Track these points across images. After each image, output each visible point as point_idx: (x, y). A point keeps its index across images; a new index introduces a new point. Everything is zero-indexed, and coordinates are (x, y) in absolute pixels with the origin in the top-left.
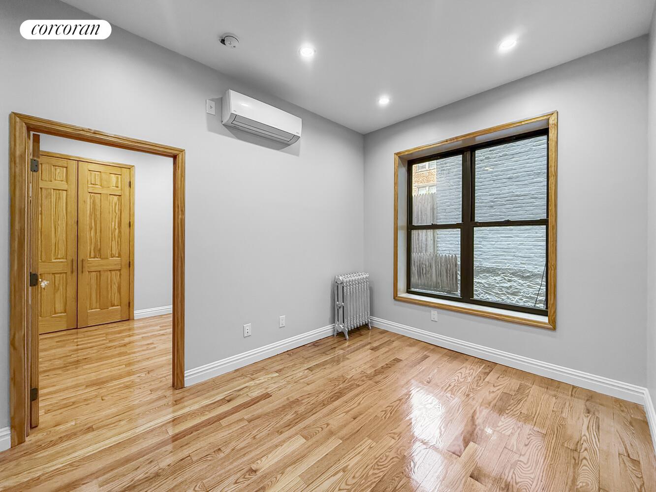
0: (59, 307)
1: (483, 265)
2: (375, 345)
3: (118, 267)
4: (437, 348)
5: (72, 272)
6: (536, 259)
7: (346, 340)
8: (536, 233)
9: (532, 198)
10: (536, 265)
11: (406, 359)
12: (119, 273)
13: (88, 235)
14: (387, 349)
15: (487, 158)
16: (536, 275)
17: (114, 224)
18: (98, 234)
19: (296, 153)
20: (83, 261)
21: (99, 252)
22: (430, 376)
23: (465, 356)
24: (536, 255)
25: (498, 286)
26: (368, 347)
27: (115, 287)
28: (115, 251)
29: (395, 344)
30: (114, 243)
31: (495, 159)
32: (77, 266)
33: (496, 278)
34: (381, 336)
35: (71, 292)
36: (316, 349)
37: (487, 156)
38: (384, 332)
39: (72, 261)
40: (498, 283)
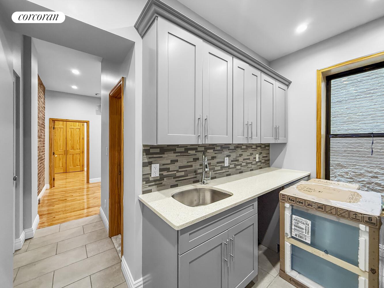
0: (61, 165)
3: (79, 153)
5: (65, 154)
12: (79, 155)
13: (69, 142)
17: (78, 138)
18: (73, 142)
20: (68, 151)
21: (73, 148)
27: (78, 160)
28: (78, 148)
30: (78, 145)
32: (66, 152)
35: (64, 161)
39: (65, 150)
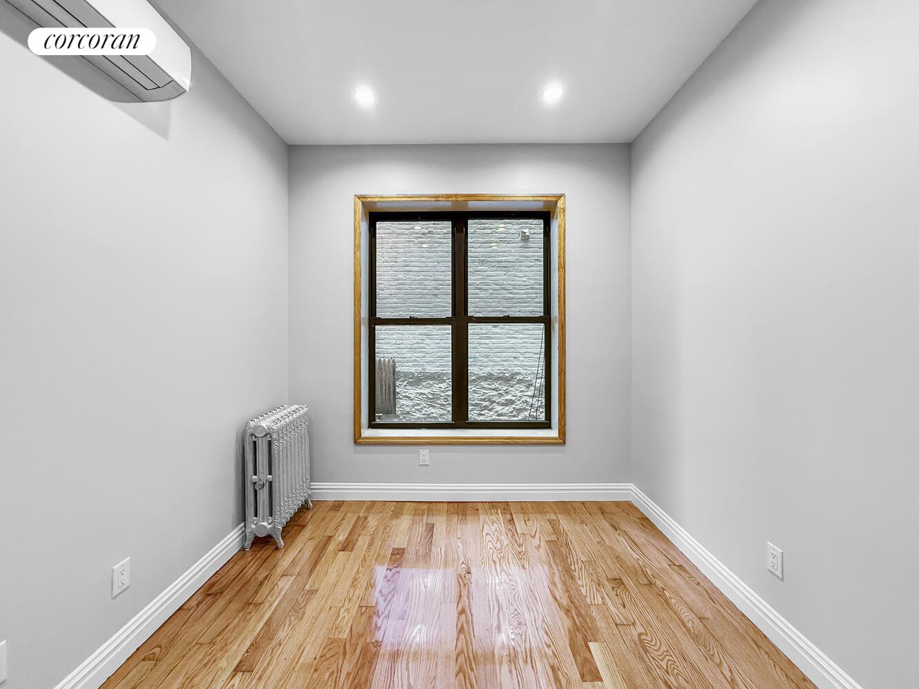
1: (427, 371)
2: (341, 537)
4: (430, 505)
6: (481, 359)
7: (277, 548)
8: (481, 329)
9: (477, 289)
10: (481, 366)
11: (409, 543)
14: (368, 539)
15: (429, 232)
16: (481, 377)
19: (162, 130)
22: (462, 560)
23: (470, 504)
24: (482, 354)
25: (443, 395)
26: (332, 547)
29: (372, 522)
31: (439, 236)
33: (441, 385)
34: (340, 514)
36: (221, 603)
37: (430, 230)
38: (338, 506)
40: (443, 392)
